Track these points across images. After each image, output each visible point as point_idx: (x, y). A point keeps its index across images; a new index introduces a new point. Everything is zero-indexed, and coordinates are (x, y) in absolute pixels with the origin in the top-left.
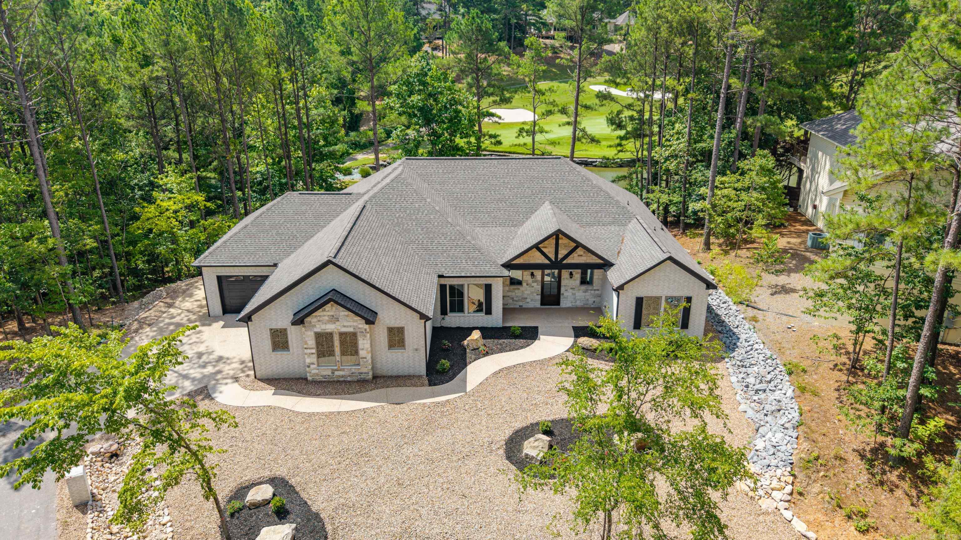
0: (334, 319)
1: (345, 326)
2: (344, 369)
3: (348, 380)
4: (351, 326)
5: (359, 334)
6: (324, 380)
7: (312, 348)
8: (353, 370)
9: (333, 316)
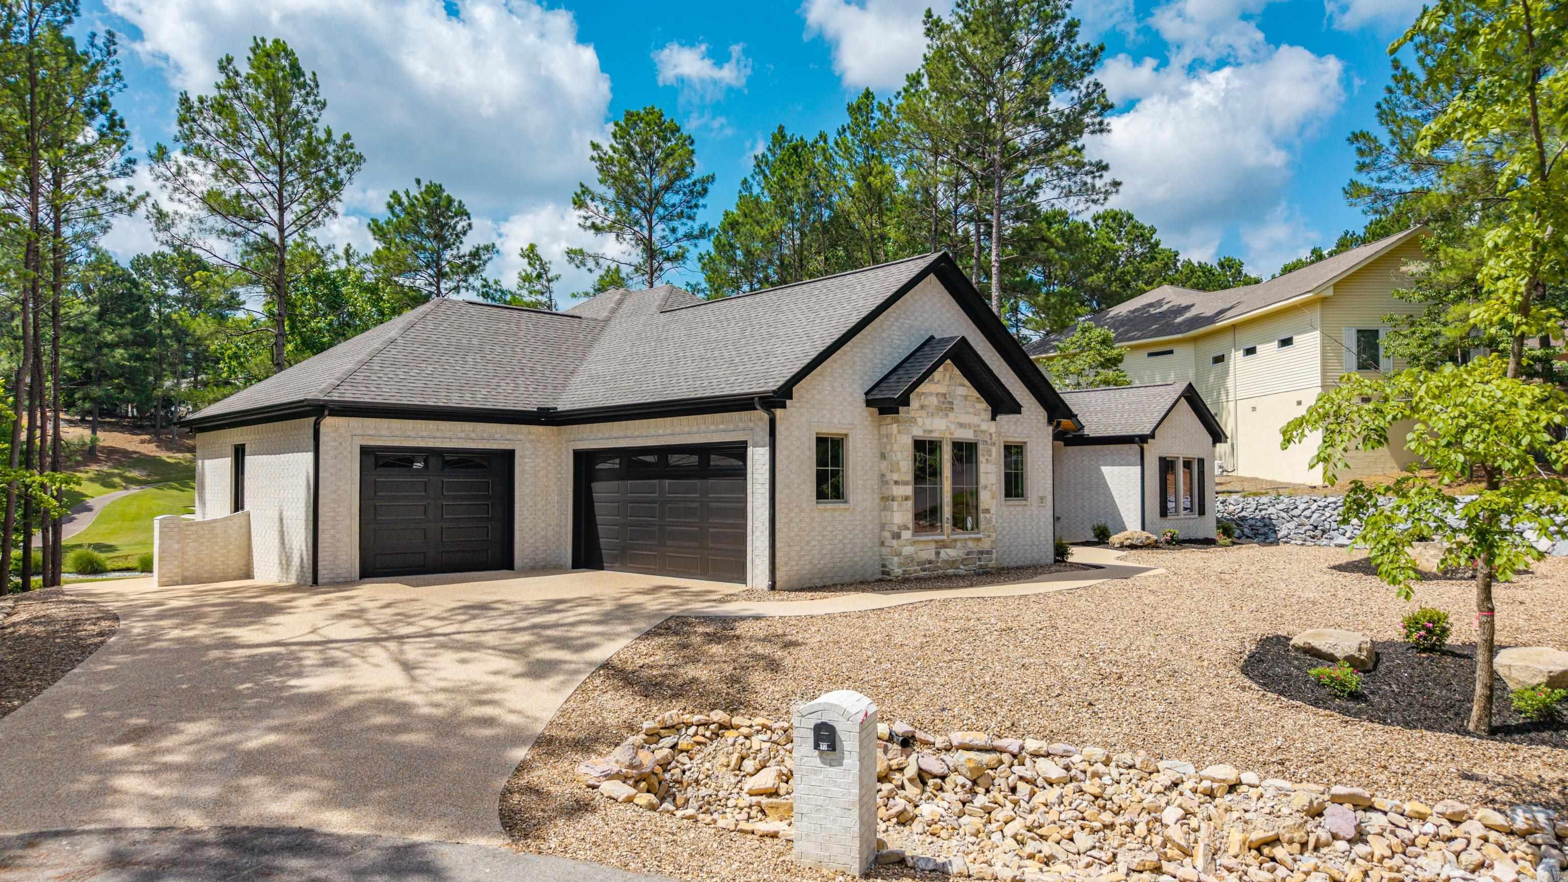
0: (945, 404)
1: (961, 425)
2: (956, 541)
3: (962, 572)
4: (970, 426)
5: (981, 447)
6: (922, 574)
7: (906, 483)
8: (971, 544)
9: (944, 395)
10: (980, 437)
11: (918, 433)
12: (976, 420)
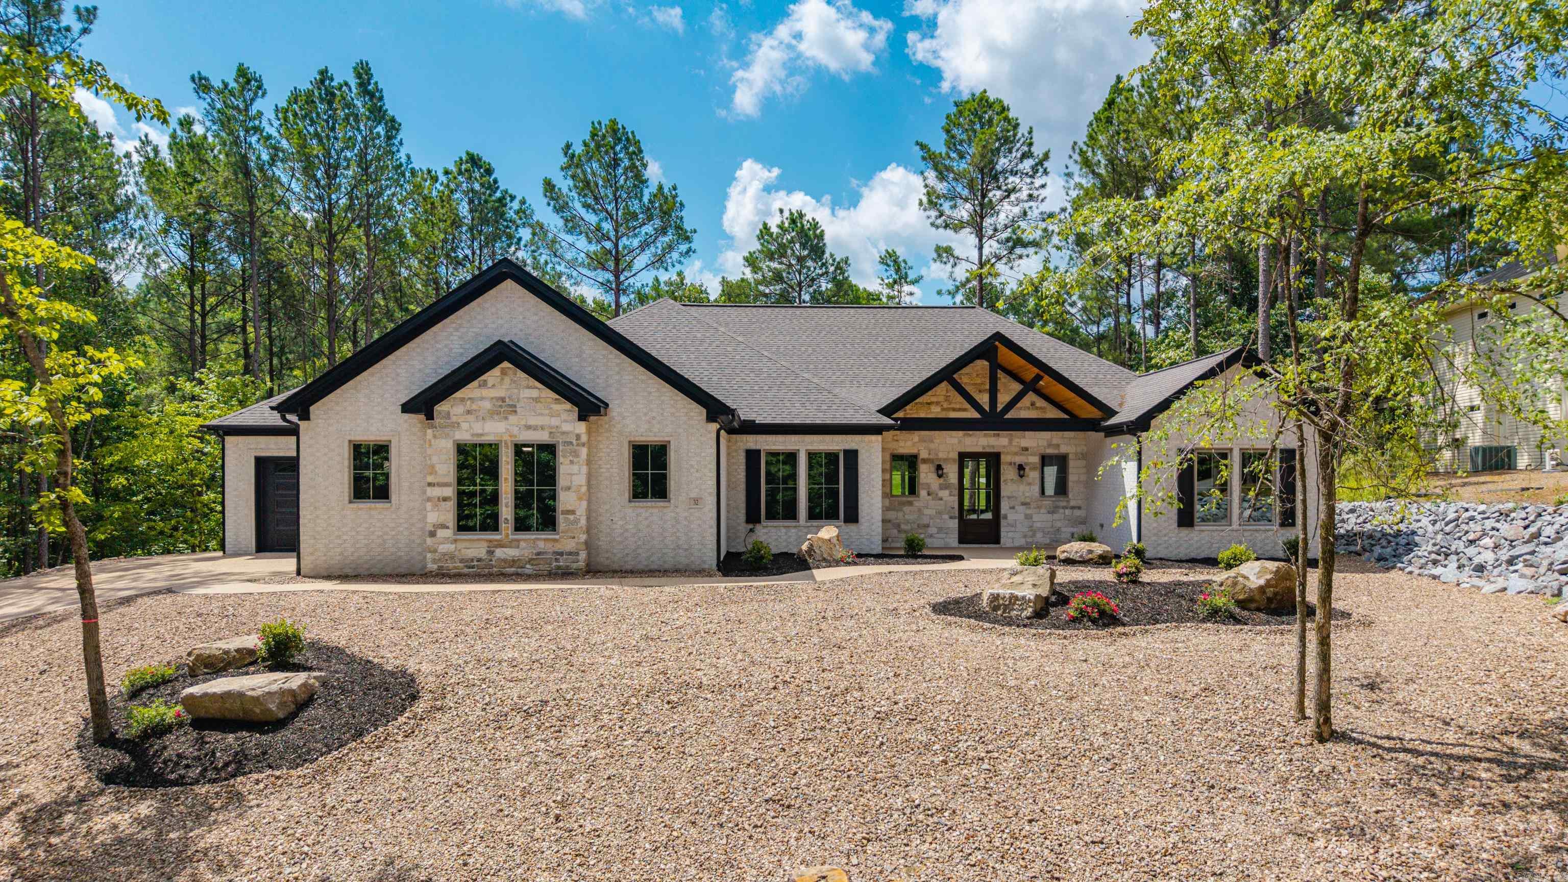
0: (504, 408)
1: (528, 427)
2: (518, 541)
3: (527, 571)
4: (542, 428)
5: (560, 449)
6: (466, 571)
7: (446, 485)
8: (541, 545)
9: (503, 400)
10: (560, 439)
11: (464, 435)
12: (554, 422)
